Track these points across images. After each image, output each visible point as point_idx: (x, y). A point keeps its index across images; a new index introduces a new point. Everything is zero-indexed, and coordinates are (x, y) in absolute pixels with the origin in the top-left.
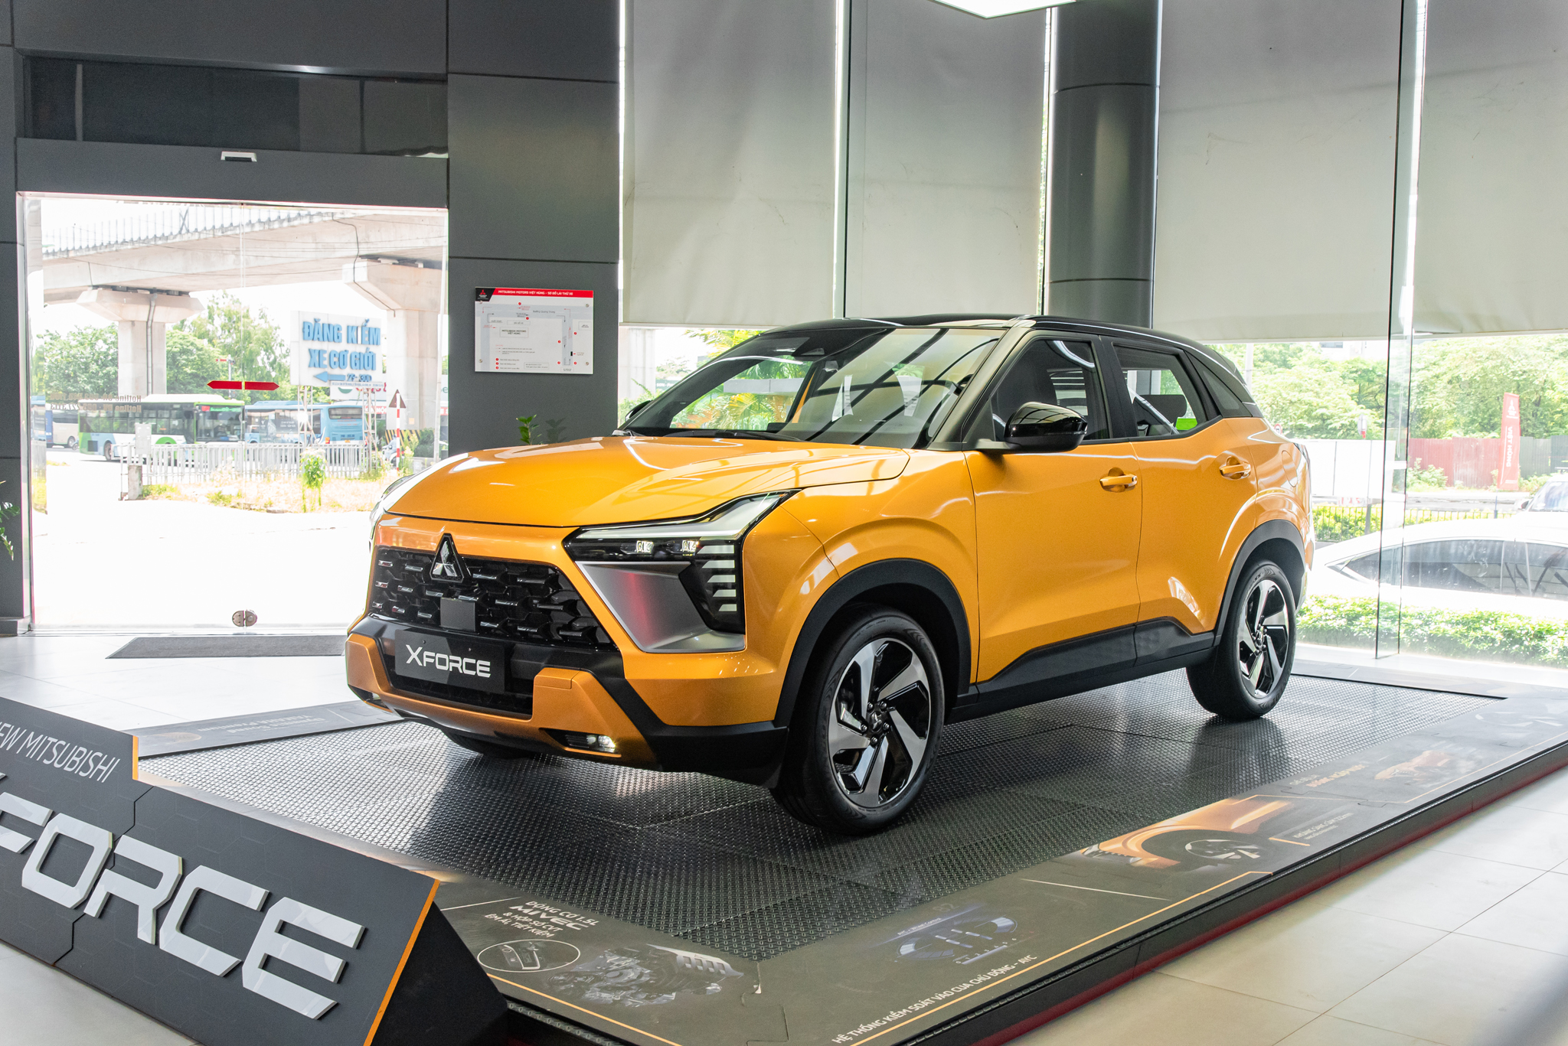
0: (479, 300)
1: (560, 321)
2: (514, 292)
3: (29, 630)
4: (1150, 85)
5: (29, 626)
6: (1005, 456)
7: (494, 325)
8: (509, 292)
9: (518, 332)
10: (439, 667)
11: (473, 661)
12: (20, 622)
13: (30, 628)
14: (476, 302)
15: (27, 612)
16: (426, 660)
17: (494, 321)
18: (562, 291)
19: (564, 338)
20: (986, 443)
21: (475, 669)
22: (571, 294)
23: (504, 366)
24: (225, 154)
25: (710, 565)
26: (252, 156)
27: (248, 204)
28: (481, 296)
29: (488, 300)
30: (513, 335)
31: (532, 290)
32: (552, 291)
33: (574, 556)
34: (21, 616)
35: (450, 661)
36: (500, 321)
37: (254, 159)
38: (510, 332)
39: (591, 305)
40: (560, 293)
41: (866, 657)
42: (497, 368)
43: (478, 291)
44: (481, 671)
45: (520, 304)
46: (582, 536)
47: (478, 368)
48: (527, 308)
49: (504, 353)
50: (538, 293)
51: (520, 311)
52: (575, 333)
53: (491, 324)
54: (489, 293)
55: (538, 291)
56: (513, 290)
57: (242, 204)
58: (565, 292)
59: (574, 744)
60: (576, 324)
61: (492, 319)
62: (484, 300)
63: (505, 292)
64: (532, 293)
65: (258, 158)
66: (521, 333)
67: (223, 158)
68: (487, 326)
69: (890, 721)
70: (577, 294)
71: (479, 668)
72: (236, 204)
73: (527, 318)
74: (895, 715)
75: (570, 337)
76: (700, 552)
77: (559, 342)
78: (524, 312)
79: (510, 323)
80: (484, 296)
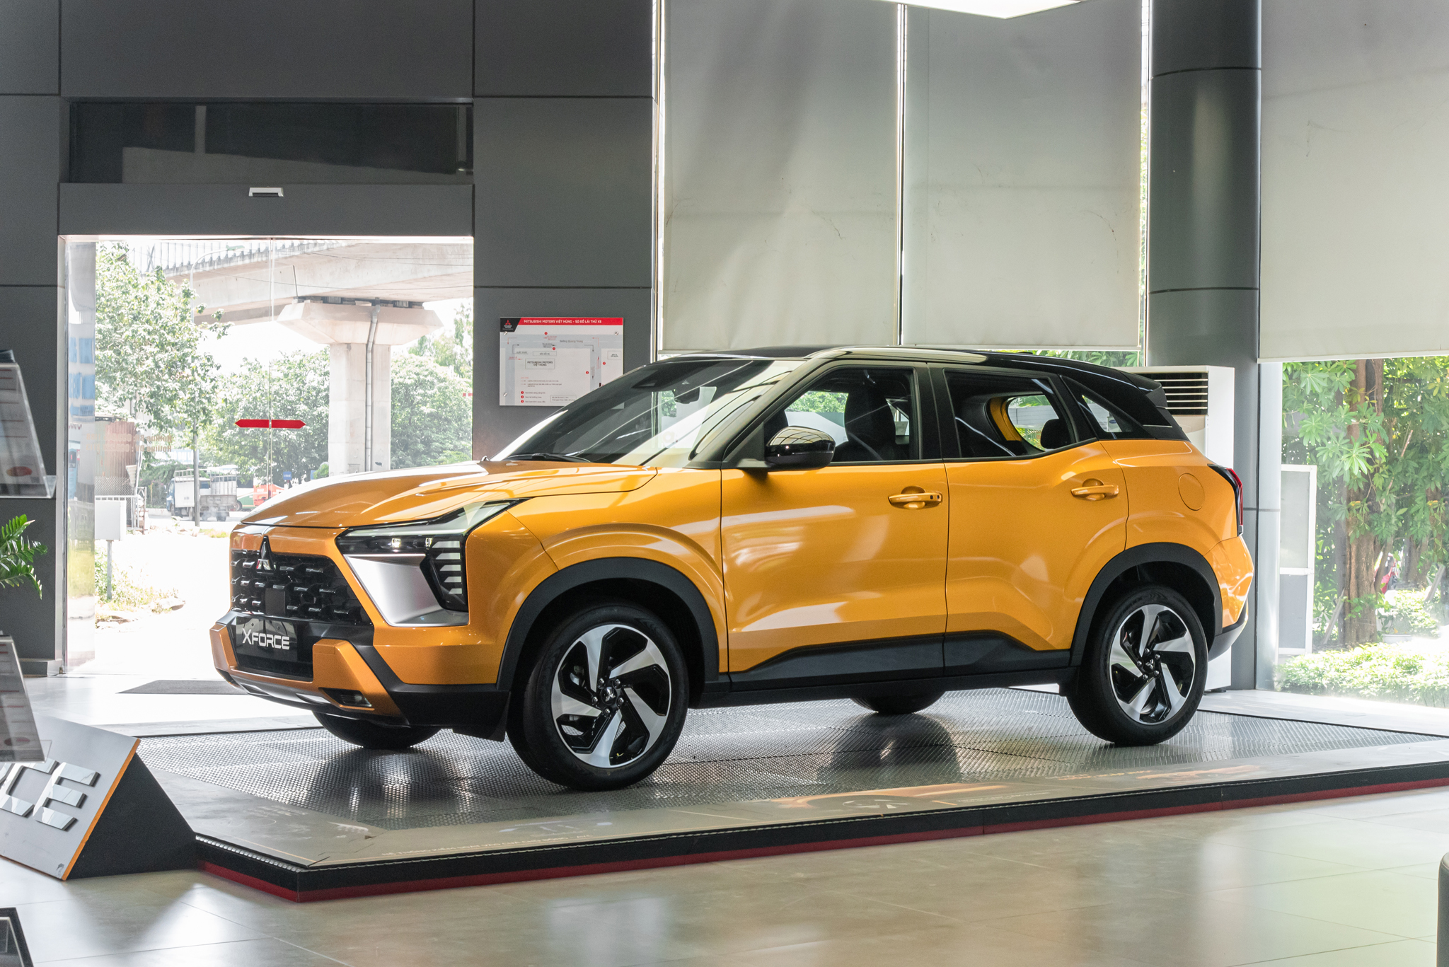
0: (504, 331)
1: (588, 350)
2: (540, 321)
3: (60, 673)
4: (1252, 68)
5: (61, 669)
6: (769, 473)
7: (519, 356)
8: (535, 321)
9: (544, 364)
10: (261, 644)
11: (279, 637)
12: (50, 663)
13: (61, 671)
14: (501, 333)
15: (58, 652)
16: (254, 639)
17: (519, 353)
18: (590, 319)
19: (592, 369)
20: (748, 463)
21: (281, 644)
22: (600, 322)
23: (527, 399)
24: (252, 191)
25: (442, 557)
26: (279, 191)
27: (277, 239)
28: (506, 326)
29: (513, 331)
30: (539, 367)
31: (558, 319)
32: (580, 319)
33: (343, 550)
34: (53, 657)
35: (268, 638)
36: (525, 353)
37: (281, 194)
38: (536, 363)
39: (621, 333)
40: (588, 322)
41: (594, 639)
42: (522, 401)
43: (503, 322)
44: (284, 645)
45: (546, 333)
46: (350, 535)
47: (503, 402)
48: (555, 337)
49: (530, 385)
50: (565, 321)
51: (546, 341)
52: (604, 363)
53: (516, 355)
54: (514, 323)
55: (565, 319)
56: (539, 319)
57: (272, 239)
58: (594, 319)
59: (346, 702)
60: (605, 354)
61: (517, 350)
62: (509, 331)
63: (531, 322)
64: (559, 321)
65: (284, 193)
66: (547, 364)
67: (251, 194)
68: (512, 358)
69: (625, 696)
70: (607, 322)
71: (283, 643)
72: (265, 239)
73: (554, 349)
74: (630, 692)
75: (599, 367)
76: (435, 546)
77: (587, 373)
78: (551, 342)
79: (536, 353)
80: (510, 327)
